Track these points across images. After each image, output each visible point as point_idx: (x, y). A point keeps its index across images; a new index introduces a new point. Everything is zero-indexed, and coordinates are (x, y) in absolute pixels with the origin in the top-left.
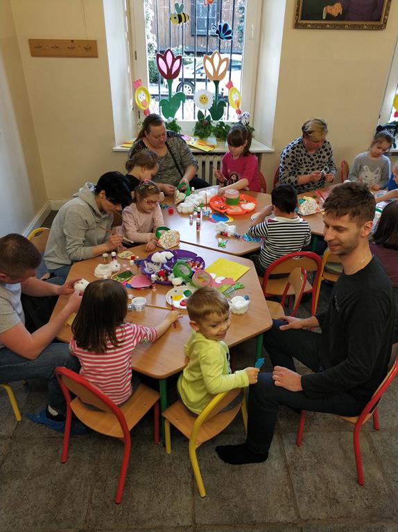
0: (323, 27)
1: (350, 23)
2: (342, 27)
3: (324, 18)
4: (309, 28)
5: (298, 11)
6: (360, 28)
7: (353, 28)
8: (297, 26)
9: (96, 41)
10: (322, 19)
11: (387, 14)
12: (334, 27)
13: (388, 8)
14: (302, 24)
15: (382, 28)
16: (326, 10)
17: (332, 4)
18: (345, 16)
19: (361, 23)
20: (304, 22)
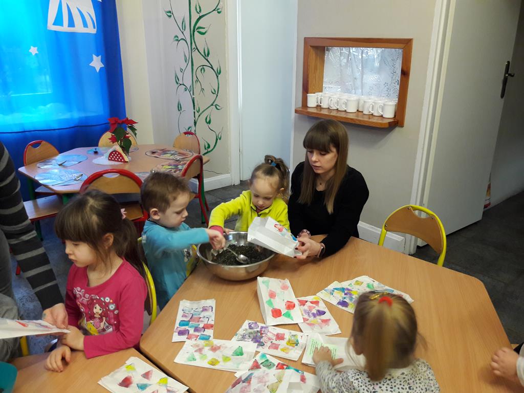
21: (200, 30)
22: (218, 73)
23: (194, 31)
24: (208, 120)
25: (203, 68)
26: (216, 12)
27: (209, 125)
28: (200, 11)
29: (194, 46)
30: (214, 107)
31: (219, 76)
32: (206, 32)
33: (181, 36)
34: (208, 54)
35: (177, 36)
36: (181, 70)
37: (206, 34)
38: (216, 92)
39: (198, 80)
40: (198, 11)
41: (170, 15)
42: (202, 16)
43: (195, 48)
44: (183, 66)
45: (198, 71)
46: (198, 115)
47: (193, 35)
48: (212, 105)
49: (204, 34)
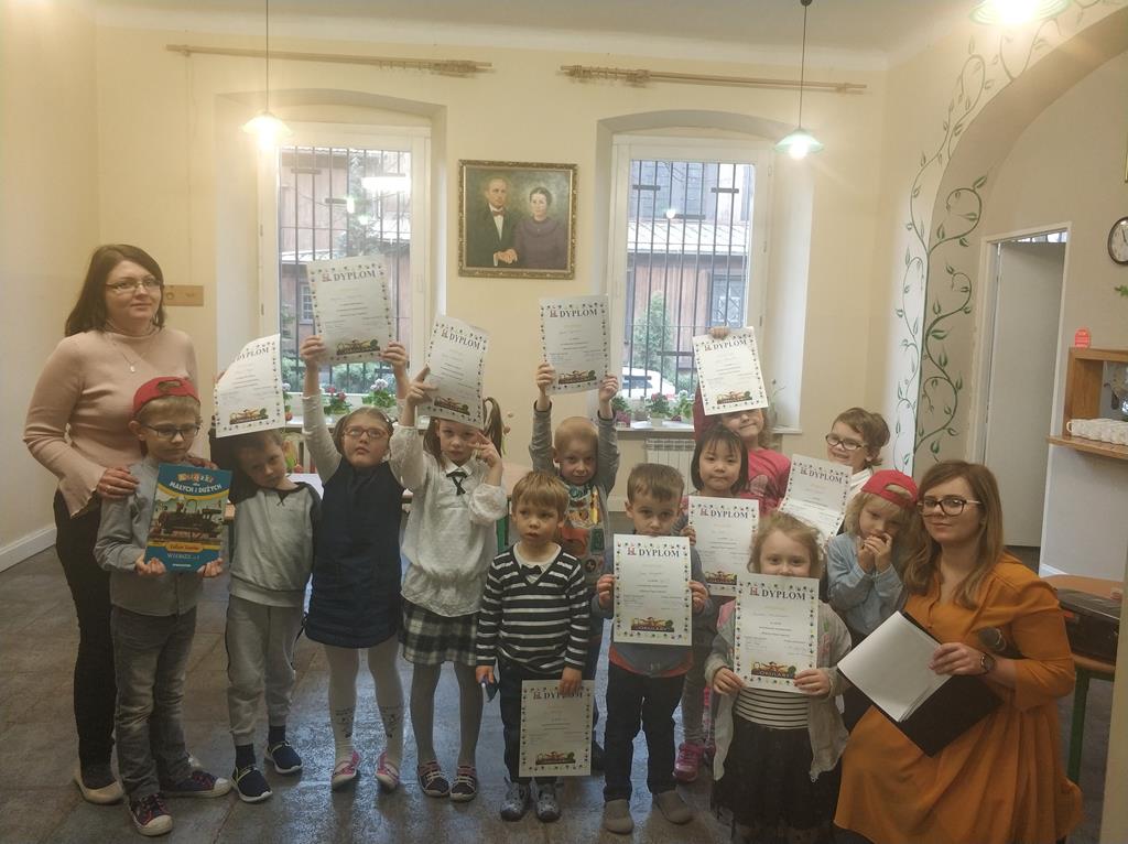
0: (495, 275)
1: (528, 271)
2: (518, 276)
3: (496, 265)
4: (478, 276)
5: (461, 256)
6: (542, 277)
7: (532, 276)
8: (462, 273)
9: (201, 287)
10: (493, 266)
11: (573, 262)
12: (509, 276)
13: (573, 256)
14: (467, 272)
15: (570, 276)
16: (497, 256)
17: (504, 250)
18: (521, 263)
19: (542, 271)
20: (470, 269)
21: (938, 334)
22: (958, 387)
23: (927, 335)
24: (934, 448)
25: (935, 381)
26: (963, 312)
27: (937, 455)
28: (940, 311)
29: (926, 352)
30: (946, 431)
31: (960, 393)
32: (945, 337)
33: (911, 341)
34: (946, 363)
35: (906, 341)
36: (907, 382)
37: (945, 339)
38: (952, 413)
39: (925, 395)
40: (937, 310)
41: (901, 314)
42: (942, 317)
43: (926, 355)
44: (909, 375)
45: (929, 383)
46: (919, 439)
47: (925, 340)
48: (944, 428)
49: (942, 338)
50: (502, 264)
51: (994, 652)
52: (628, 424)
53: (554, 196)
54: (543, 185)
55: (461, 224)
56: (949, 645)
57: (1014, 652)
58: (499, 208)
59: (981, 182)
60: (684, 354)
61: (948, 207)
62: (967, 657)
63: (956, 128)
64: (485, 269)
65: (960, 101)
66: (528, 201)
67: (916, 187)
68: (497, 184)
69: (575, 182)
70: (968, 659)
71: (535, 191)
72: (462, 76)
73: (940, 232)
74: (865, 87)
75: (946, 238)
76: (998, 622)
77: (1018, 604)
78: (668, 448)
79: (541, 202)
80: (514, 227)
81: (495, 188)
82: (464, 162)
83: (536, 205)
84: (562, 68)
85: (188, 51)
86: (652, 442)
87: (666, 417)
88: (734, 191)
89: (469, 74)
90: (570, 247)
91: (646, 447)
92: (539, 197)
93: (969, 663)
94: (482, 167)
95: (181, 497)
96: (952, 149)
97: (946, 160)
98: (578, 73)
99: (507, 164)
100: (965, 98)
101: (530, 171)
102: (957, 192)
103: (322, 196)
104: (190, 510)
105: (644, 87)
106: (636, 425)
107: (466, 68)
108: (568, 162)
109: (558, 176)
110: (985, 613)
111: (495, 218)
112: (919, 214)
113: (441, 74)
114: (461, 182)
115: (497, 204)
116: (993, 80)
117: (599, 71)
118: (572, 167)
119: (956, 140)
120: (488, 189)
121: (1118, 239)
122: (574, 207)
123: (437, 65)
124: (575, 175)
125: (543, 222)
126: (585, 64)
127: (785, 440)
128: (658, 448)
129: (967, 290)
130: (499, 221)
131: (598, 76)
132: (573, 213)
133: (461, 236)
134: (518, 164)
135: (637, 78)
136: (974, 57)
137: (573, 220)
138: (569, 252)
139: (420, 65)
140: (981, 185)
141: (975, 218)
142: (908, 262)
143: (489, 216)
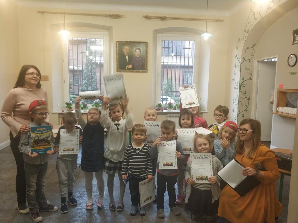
0: (126, 72)
1: (135, 70)
2: (133, 72)
3: (126, 69)
4: (121, 72)
6: (139, 72)
7: (136, 72)
8: (117, 71)
9: (48, 76)
11: (147, 68)
12: (130, 72)
13: (147, 66)
14: (119, 71)
15: (146, 72)
16: (127, 67)
17: (129, 65)
18: (133, 68)
19: (139, 70)
20: (120, 70)
22: (249, 100)
23: (241, 86)
24: (243, 116)
25: (243, 98)
26: (250, 80)
28: (244, 79)
29: (240, 90)
30: (246, 111)
33: (236, 87)
34: (245, 93)
35: (235, 87)
37: (245, 87)
38: (247, 106)
39: (240, 102)
41: (234, 80)
42: (245, 81)
43: (240, 91)
44: (236, 97)
45: (241, 99)
46: (239, 113)
47: (240, 87)
48: (245, 110)
49: (244, 87)
50: (128, 69)
51: (259, 170)
52: (162, 111)
53: (142, 50)
54: (139, 47)
55: (117, 58)
56: (247, 168)
57: (264, 169)
58: (127, 54)
59: (254, 45)
60: (177, 92)
61: (246, 52)
62: (251, 171)
63: (247, 31)
64: (123, 70)
65: (248, 24)
66: (135, 52)
67: (237, 46)
68: (126, 47)
69: (147, 47)
70: (252, 172)
71: (137, 49)
72: (117, 19)
73: (244, 59)
74: (223, 20)
75: (245, 60)
76: (259, 162)
77: (265, 157)
78: (173, 117)
79: (138, 52)
80: (131, 59)
81: (126, 49)
82: (118, 42)
83: (137, 53)
84: (143, 16)
85: (43, 13)
86: (169, 115)
87: (172, 109)
88: (189, 48)
89: (118, 18)
90: (146, 64)
91: (167, 117)
92: (138, 50)
93: (252, 173)
94: (122, 43)
95: (38, 135)
96: (247, 36)
97: (245, 39)
98: (147, 17)
99: (129, 42)
100: (250, 23)
101: (135, 44)
102: (248, 48)
103: (80, 51)
104: (42, 138)
105: (165, 21)
106: (164, 111)
107: (117, 17)
108: (145, 41)
109: (142, 45)
110: (255, 160)
111: (126, 56)
112: (238, 54)
113: (111, 18)
114: (117, 47)
115: (126, 52)
116: (257, 18)
117: (153, 17)
118: (146, 42)
119: (247, 34)
120: (124, 49)
121: (290, 60)
122: (147, 53)
123: (110, 16)
124: (147, 44)
125: (139, 57)
126: (149, 15)
127: (203, 114)
128: (170, 117)
129: (251, 74)
130: (127, 57)
131: (153, 18)
132: (147, 55)
133: (117, 61)
134: (132, 42)
135: (163, 19)
136: (252, 12)
137: (147, 56)
138: (146, 65)
139: (105, 16)
140: (254, 46)
141: (253, 55)
142: (235, 67)
143: (124, 56)
